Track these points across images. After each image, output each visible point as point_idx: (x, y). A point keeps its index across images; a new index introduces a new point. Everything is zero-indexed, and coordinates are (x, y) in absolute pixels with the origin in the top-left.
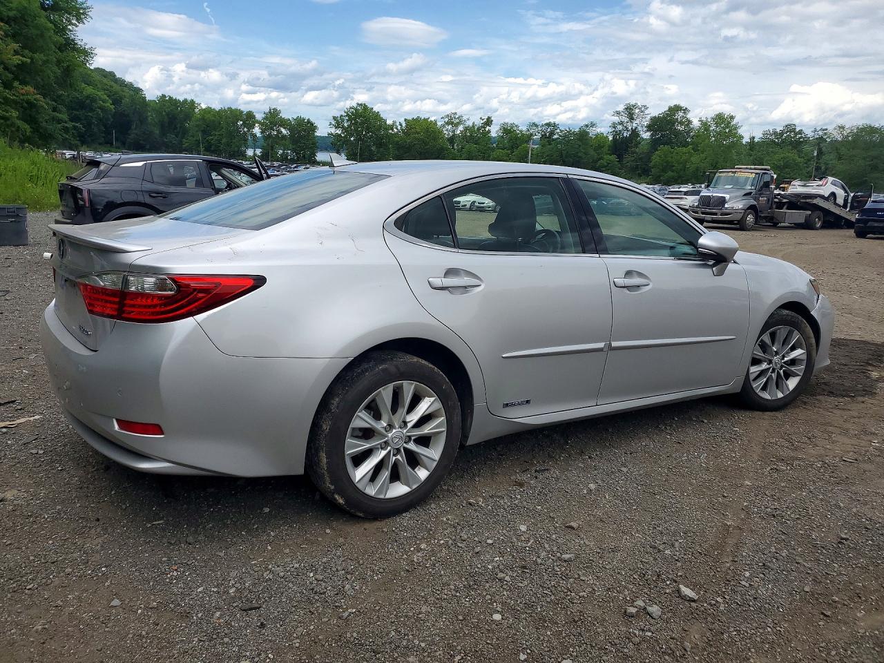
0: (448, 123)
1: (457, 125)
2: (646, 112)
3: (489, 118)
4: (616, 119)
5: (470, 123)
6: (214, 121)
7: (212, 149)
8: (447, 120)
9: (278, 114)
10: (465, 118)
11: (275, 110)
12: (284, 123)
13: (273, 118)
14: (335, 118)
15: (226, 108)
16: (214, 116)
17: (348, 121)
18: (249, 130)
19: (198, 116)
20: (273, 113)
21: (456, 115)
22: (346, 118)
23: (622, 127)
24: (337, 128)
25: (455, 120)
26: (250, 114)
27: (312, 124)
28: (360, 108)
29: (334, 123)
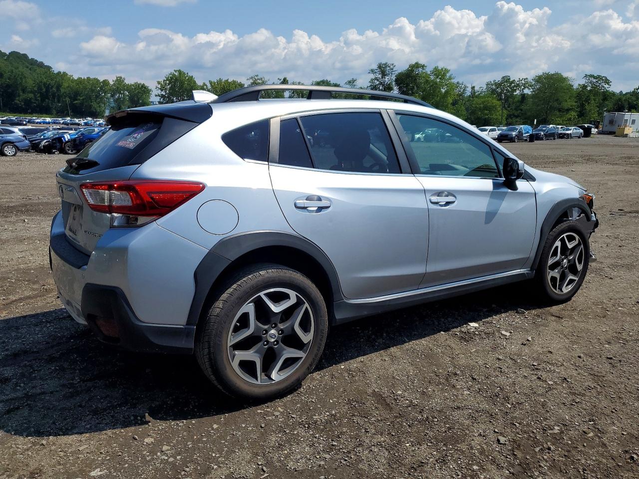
0: (254, 83)
2: (395, 69)
3: (285, 80)
4: (372, 76)
7: (78, 110)
8: (251, 81)
9: (123, 81)
10: (266, 80)
11: (121, 78)
12: (128, 88)
13: (120, 85)
14: (159, 83)
15: (86, 78)
16: (77, 84)
17: (169, 85)
18: (105, 95)
19: (66, 85)
20: (119, 80)
21: (259, 77)
22: (168, 82)
23: (378, 83)
24: (162, 90)
25: (258, 81)
26: (105, 82)
27: (145, 88)
28: (176, 74)
29: (159, 86)
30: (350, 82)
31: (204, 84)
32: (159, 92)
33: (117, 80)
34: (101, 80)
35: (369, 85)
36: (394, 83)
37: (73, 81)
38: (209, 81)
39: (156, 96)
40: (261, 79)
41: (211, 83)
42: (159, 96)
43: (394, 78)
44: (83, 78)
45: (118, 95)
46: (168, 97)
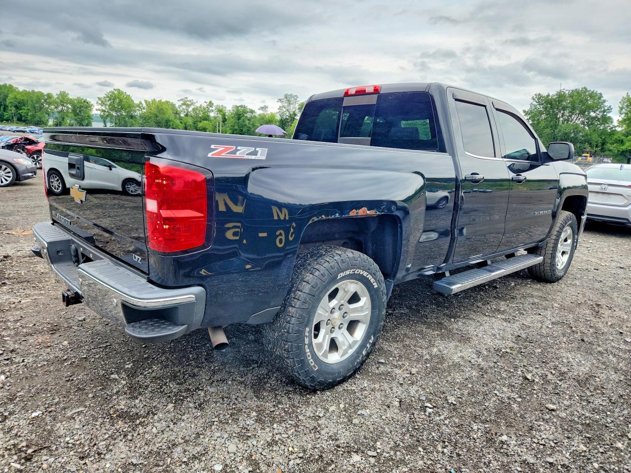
0: (184, 104)
1: (188, 106)
2: (298, 99)
3: (210, 102)
4: (280, 104)
5: (198, 105)
6: (23, 100)
7: (23, 119)
8: (182, 102)
9: (67, 96)
10: (194, 101)
11: (64, 92)
12: (71, 102)
13: (63, 98)
14: (99, 99)
15: (30, 90)
16: (23, 96)
17: (109, 101)
18: (49, 106)
19: (11, 96)
20: (63, 95)
21: (188, 99)
22: (107, 99)
23: (285, 110)
24: (102, 106)
25: (188, 102)
26: (49, 96)
27: (87, 103)
28: (116, 92)
29: (100, 102)
30: (262, 108)
31: (141, 103)
32: (99, 107)
33: (61, 94)
34: (45, 94)
35: (278, 111)
36: (297, 111)
37: (19, 93)
38: (145, 100)
39: (97, 110)
40: (190, 101)
41: (146, 101)
42: (99, 110)
43: (297, 106)
44: (28, 91)
45: (61, 107)
46: (108, 112)
